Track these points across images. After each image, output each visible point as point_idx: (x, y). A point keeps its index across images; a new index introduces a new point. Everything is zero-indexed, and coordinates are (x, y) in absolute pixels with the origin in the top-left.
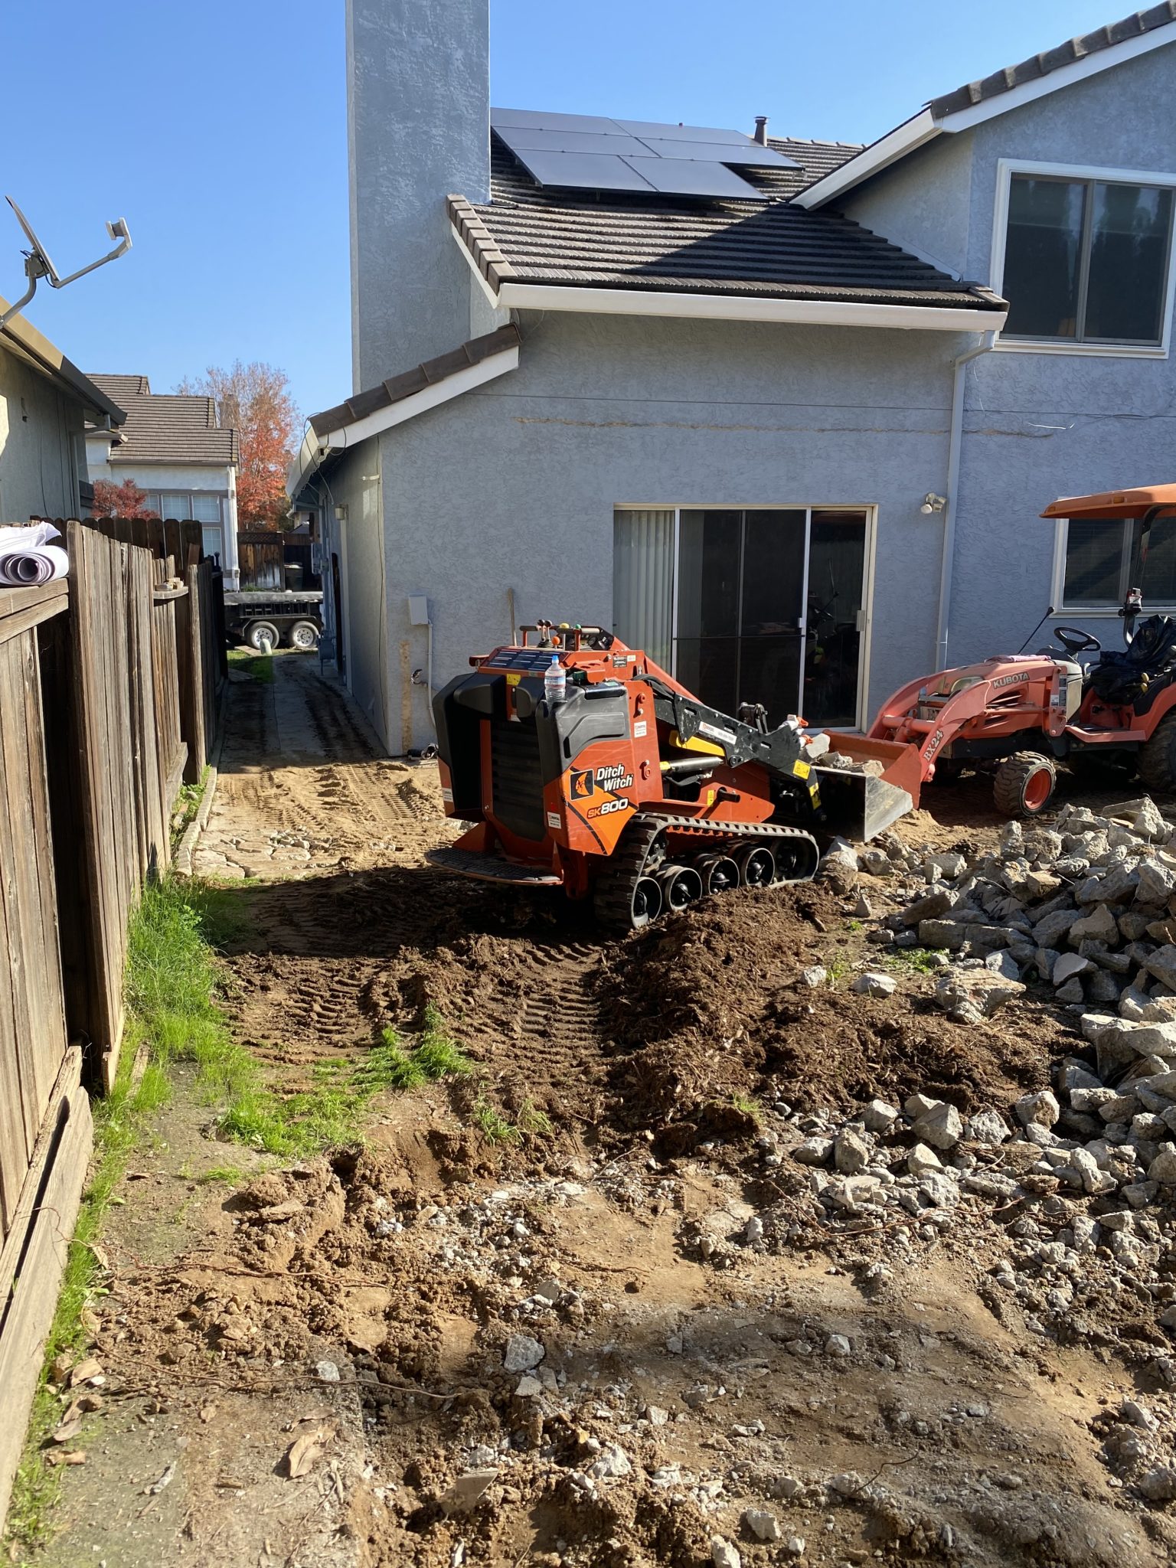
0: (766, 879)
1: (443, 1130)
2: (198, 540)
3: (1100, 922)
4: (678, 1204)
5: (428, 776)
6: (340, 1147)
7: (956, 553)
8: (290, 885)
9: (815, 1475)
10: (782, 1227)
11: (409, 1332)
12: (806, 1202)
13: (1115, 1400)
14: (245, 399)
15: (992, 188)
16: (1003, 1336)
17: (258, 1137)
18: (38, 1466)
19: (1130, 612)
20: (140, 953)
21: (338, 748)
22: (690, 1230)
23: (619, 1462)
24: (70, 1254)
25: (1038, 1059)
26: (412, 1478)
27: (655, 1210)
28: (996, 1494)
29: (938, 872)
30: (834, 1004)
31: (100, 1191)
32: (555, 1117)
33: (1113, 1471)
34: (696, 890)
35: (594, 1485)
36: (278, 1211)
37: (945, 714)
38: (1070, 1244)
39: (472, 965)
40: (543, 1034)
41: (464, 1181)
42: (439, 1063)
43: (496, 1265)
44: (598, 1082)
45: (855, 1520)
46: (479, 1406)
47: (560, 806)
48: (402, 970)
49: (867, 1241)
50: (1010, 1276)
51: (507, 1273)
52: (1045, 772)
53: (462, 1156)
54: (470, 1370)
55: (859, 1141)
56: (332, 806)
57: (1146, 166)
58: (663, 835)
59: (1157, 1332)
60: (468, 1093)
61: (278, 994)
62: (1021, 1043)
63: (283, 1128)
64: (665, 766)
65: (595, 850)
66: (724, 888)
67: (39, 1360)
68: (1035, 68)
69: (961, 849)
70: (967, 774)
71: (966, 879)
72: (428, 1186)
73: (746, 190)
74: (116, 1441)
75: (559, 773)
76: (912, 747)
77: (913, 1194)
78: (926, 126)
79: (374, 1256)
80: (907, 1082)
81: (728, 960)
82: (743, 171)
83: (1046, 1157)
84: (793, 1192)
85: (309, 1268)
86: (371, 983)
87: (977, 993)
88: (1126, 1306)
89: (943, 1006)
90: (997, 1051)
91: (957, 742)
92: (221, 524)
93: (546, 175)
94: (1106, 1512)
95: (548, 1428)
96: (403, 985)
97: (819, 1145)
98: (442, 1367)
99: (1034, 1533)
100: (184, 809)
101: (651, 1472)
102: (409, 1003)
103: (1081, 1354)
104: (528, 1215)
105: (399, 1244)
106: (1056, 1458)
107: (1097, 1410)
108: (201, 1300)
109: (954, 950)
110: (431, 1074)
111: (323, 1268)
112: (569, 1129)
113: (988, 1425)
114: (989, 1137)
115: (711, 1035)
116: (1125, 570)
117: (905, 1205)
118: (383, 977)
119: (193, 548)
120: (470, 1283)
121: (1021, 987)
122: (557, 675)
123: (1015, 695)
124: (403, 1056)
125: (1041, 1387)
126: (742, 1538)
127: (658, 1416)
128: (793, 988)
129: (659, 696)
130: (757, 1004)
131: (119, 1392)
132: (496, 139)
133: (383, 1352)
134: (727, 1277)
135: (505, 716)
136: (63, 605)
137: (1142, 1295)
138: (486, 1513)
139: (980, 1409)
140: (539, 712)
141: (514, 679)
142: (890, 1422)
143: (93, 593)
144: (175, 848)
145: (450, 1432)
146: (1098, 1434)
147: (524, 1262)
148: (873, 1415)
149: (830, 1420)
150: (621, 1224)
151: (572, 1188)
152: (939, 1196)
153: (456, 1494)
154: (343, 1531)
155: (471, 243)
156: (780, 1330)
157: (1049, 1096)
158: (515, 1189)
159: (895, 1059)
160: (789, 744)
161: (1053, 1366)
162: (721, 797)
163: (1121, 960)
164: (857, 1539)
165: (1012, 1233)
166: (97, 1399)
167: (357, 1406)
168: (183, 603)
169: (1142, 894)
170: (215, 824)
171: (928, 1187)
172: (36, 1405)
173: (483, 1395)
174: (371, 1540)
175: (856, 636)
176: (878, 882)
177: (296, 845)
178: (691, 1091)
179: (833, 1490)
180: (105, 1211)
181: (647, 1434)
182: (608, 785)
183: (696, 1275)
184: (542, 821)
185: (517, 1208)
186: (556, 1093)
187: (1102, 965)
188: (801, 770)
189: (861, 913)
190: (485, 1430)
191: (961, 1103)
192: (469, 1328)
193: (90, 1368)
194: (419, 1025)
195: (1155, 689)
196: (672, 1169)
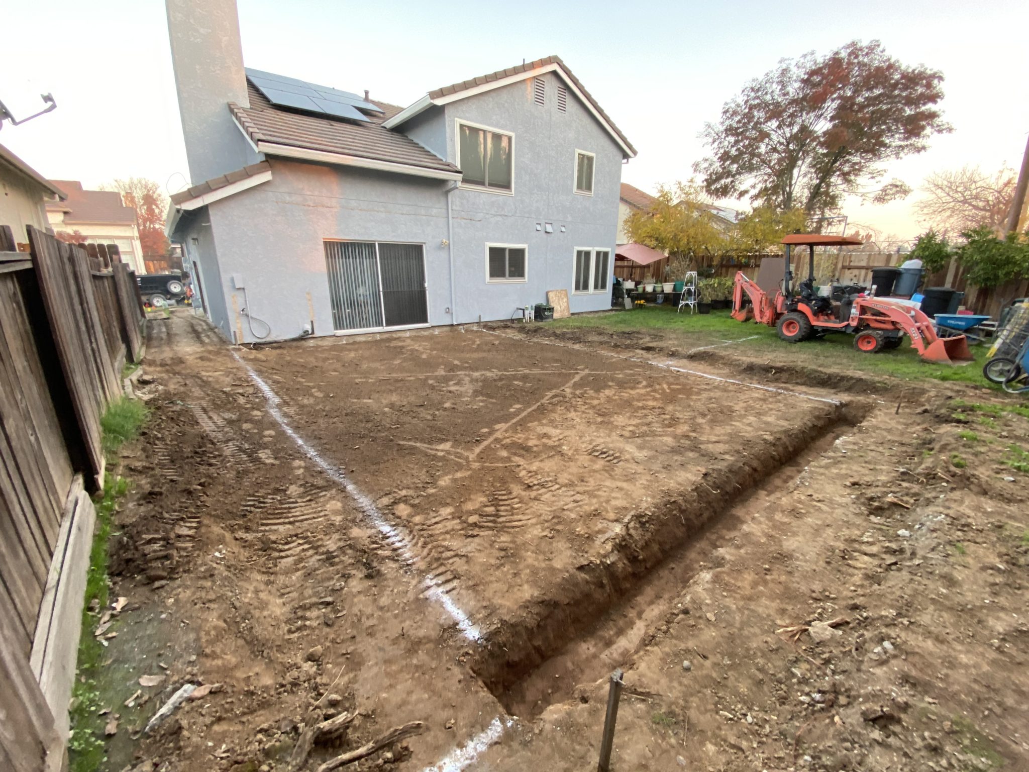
7: (454, 261)
14: (137, 194)
15: (454, 129)
57: (502, 128)
67: (82, 603)
73: (363, 118)
78: (428, 101)
82: (361, 110)
92: (133, 252)
116: (507, 267)
136: (29, 265)
155: (242, 123)
172: (83, 621)
175: (423, 291)
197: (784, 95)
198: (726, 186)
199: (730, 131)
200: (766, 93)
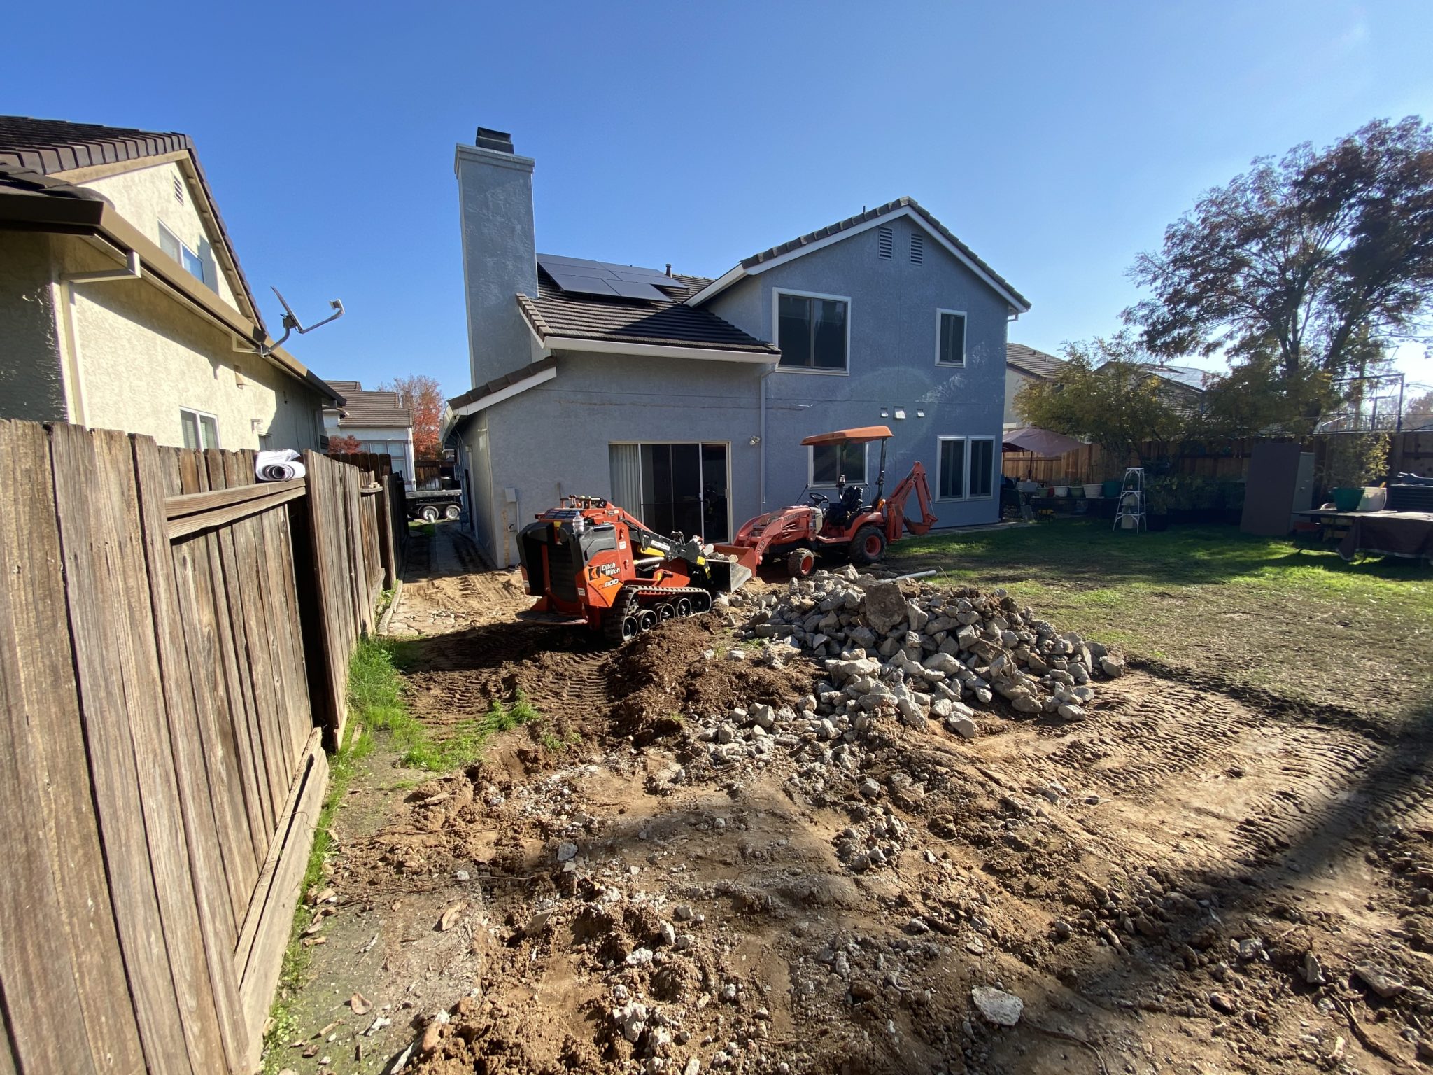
0: (687, 613)
1: (526, 748)
2: (389, 463)
3: (831, 619)
4: (645, 769)
5: (517, 578)
6: (469, 763)
7: (766, 462)
8: (443, 637)
9: (709, 884)
10: (694, 772)
11: (508, 850)
12: (705, 759)
13: (842, 828)
14: (416, 393)
15: (771, 300)
16: (795, 808)
17: (424, 764)
18: (298, 948)
19: (841, 485)
20: (356, 676)
21: (470, 567)
22: (651, 780)
23: (615, 895)
24: (315, 837)
25: (807, 682)
26: (509, 921)
27: (633, 773)
28: (791, 879)
29: (764, 604)
30: (717, 666)
31: (333, 802)
32: (584, 735)
33: (842, 860)
34: (654, 620)
35: (602, 907)
36: (435, 799)
37: (765, 534)
38: (822, 762)
39: (541, 667)
40: (578, 696)
41: (537, 772)
42: (523, 716)
43: (553, 811)
44: (605, 716)
45: (728, 901)
46: (544, 880)
47: (584, 584)
48: (504, 673)
49: (733, 773)
50: (797, 780)
51: (559, 814)
52: (809, 557)
53: (536, 760)
54: (540, 864)
55: (729, 728)
56: (467, 596)
57: (834, 293)
58: (636, 596)
59: (860, 797)
60: (538, 728)
61: (436, 691)
62: (800, 676)
63: (438, 757)
64: (636, 562)
65: (603, 605)
66: (667, 619)
67: (298, 893)
68: (785, 249)
69: (774, 593)
70: (777, 560)
71: (776, 606)
72: (518, 776)
73: (662, 297)
74: (344, 928)
75: (583, 568)
76: (751, 549)
77: (753, 749)
78: (740, 271)
79: (488, 816)
80: (750, 698)
81: (669, 651)
82: (661, 288)
83: (811, 725)
84: (699, 755)
85: (453, 826)
86: (487, 681)
87: (780, 655)
88: (846, 786)
89: (766, 662)
90: (789, 680)
91: (771, 546)
92: (405, 457)
93: (566, 287)
94: (838, 878)
95: (579, 885)
96: (504, 681)
97: (711, 732)
98: (525, 865)
99: (806, 892)
100: (384, 602)
101: (630, 896)
102: (507, 689)
103: (828, 811)
104: (570, 784)
105: (502, 807)
106: (817, 859)
107: (834, 834)
108: (392, 850)
109: (771, 637)
110: (519, 722)
111: (461, 825)
112: (591, 740)
113: (787, 848)
114: (787, 719)
115: (660, 687)
116: (838, 468)
117: (750, 754)
118: (494, 678)
119: (386, 468)
120: (541, 822)
121: (799, 651)
122: (579, 523)
123: (795, 523)
124: (504, 715)
125: (811, 828)
126: (675, 919)
127: (635, 870)
128: (699, 661)
129: (631, 529)
130: (683, 670)
131: (346, 903)
132: (541, 269)
133: (494, 862)
134: (668, 799)
135: (555, 542)
136: (302, 492)
137: (853, 781)
138: (548, 931)
139: (784, 842)
140: (571, 539)
141: (558, 524)
142: (743, 854)
143: (321, 487)
144: (378, 623)
145: (529, 896)
146: (835, 845)
147: (567, 807)
148: (735, 852)
149: (716, 858)
150: (617, 782)
151: (593, 768)
152: (764, 748)
153: (532, 925)
154: (472, 952)
155: (529, 316)
156: (693, 820)
157: (812, 698)
158: (564, 773)
159: (745, 689)
160: (694, 548)
161: (816, 818)
162: (664, 576)
163: (841, 635)
164: (729, 910)
165: (798, 761)
166: (332, 909)
167: (479, 890)
168: (380, 495)
169: (848, 606)
170: (401, 609)
171: (760, 744)
172: (296, 916)
173: (546, 875)
174: (487, 955)
175: (725, 501)
176: (738, 610)
177: (448, 616)
178: (650, 714)
179: (717, 890)
180: (336, 811)
181: (629, 879)
182: (608, 573)
183: (654, 800)
184: (576, 591)
185: (564, 781)
186: (584, 723)
187: (833, 638)
188: (701, 561)
189: (730, 625)
190: (547, 892)
191: (775, 706)
192: (539, 843)
193: (329, 894)
194: (513, 698)
195: (853, 518)
196: (642, 752)
197: (1268, 205)
198: (1181, 339)
199: (1179, 261)
200: (1237, 206)
